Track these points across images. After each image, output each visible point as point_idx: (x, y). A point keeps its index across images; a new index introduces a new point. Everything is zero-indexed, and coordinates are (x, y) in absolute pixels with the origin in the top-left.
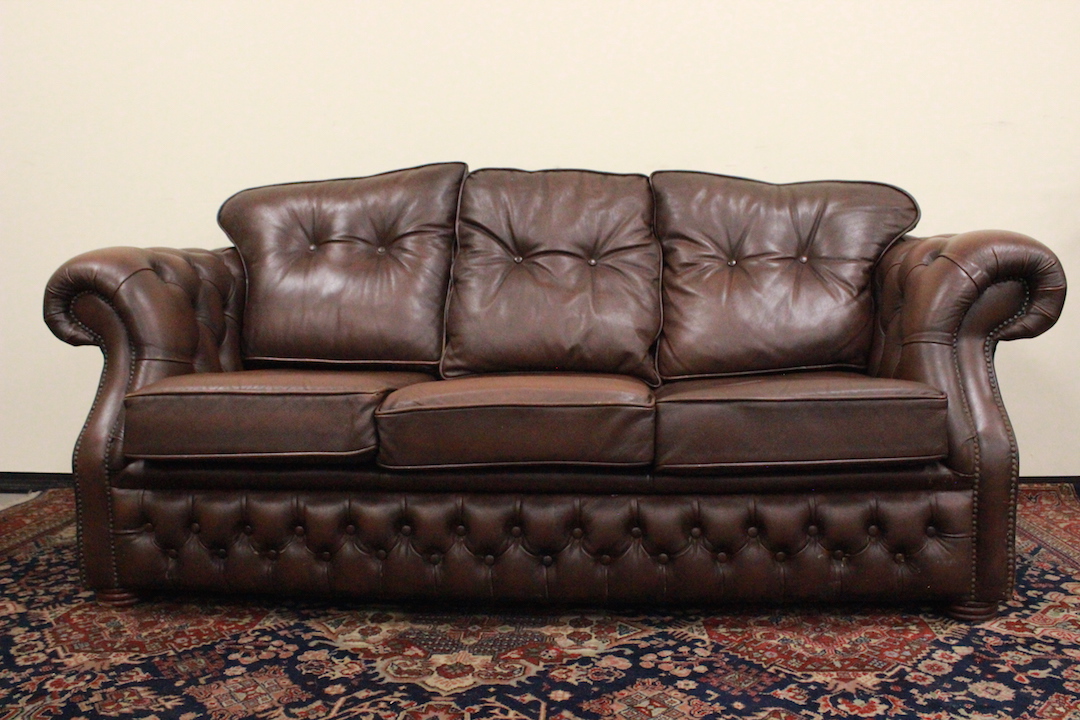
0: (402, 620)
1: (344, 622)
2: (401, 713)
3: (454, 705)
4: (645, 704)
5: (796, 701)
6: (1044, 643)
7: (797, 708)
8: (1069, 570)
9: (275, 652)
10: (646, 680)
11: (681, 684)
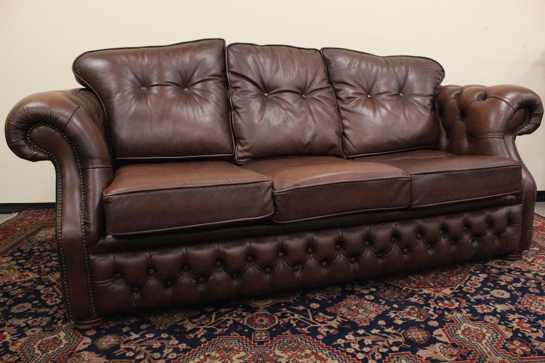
2: (245, 319)
3: (268, 313)
4: (354, 307)
5: (420, 303)
6: (516, 271)
7: (421, 306)
10: (351, 296)
11: (367, 297)
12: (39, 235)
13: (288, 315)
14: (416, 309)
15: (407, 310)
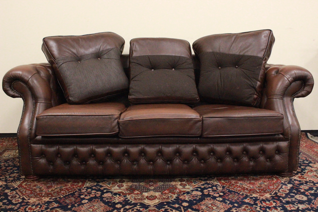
0: (129, 182)
1: (111, 183)
3: (156, 209)
4: (210, 206)
5: (251, 203)
6: (310, 183)
7: (252, 205)
8: (310, 160)
9: (94, 194)
10: (208, 198)
11: (218, 199)
12: (4, 155)
13: (169, 210)
14: (249, 207)
15: (243, 207)
